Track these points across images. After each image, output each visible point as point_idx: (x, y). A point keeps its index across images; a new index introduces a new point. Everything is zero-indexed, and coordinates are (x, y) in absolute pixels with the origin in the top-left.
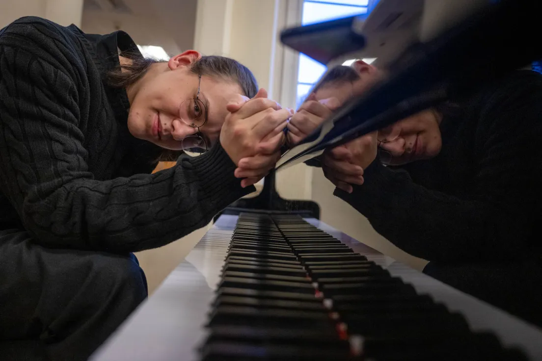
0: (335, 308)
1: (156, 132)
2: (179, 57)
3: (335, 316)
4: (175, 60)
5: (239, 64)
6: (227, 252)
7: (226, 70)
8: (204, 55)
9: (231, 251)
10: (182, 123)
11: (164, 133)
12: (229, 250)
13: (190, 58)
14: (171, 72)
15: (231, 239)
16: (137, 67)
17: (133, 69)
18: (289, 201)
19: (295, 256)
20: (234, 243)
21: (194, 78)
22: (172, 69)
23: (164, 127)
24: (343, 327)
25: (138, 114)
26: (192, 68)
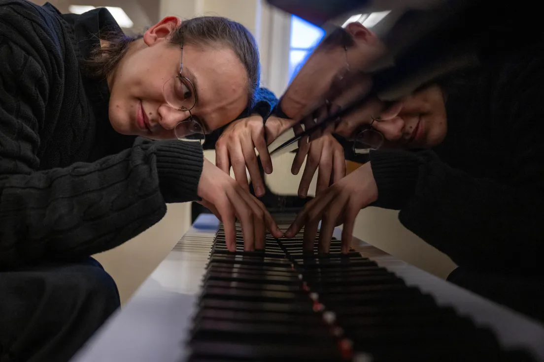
0: (338, 323)
1: (142, 125)
2: (156, 28)
3: (337, 332)
4: (152, 32)
5: (228, 21)
6: (208, 259)
7: (212, 33)
8: (184, 20)
9: (213, 258)
10: (169, 109)
11: (152, 124)
12: (211, 256)
13: (168, 26)
14: (148, 49)
15: (213, 244)
16: (114, 48)
17: (110, 51)
18: (282, 197)
19: (290, 263)
20: (217, 248)
21: (175, 52)
22: (149, 46)
23: (150, 117)
24: (346, 344)
25: (118, 106)
26: (171, 40)
